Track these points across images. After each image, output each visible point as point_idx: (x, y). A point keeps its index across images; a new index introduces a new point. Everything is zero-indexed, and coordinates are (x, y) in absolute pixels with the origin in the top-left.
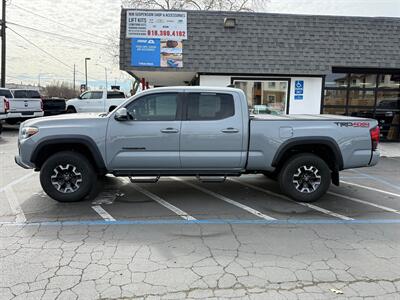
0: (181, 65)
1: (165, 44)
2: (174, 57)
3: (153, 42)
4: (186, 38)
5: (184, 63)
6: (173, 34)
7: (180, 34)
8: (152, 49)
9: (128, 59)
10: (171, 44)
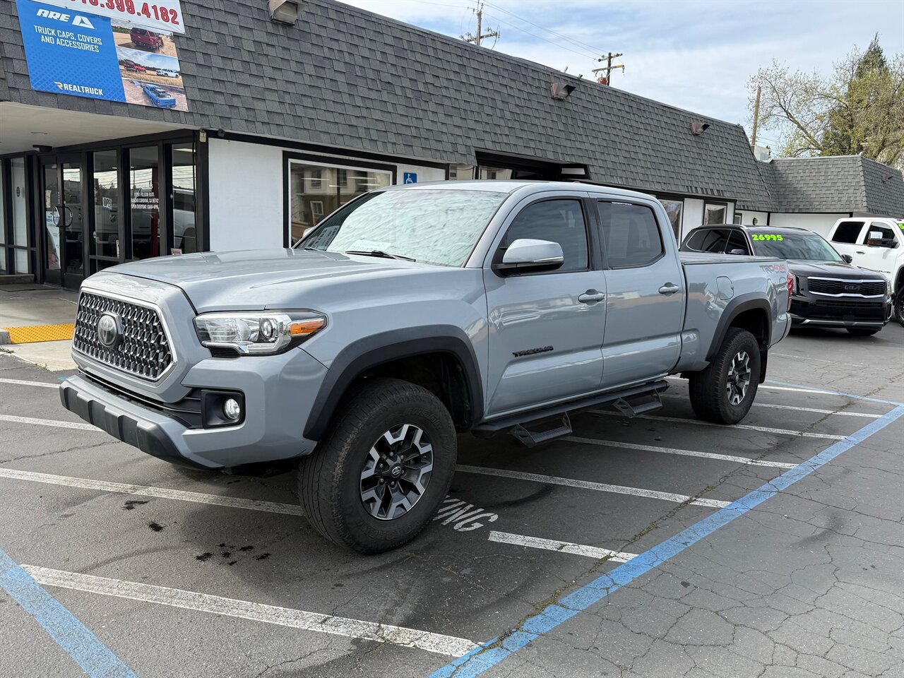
0: (182, 104)
1: (127, 38)
2: (162, 80)
3: (88, 24)
4: (181, 29)
5: (191, 101)
6: (145, 10)
7: (165, 14)
8: (90, 45)
9: (18, 66)
10: (143, 40)
